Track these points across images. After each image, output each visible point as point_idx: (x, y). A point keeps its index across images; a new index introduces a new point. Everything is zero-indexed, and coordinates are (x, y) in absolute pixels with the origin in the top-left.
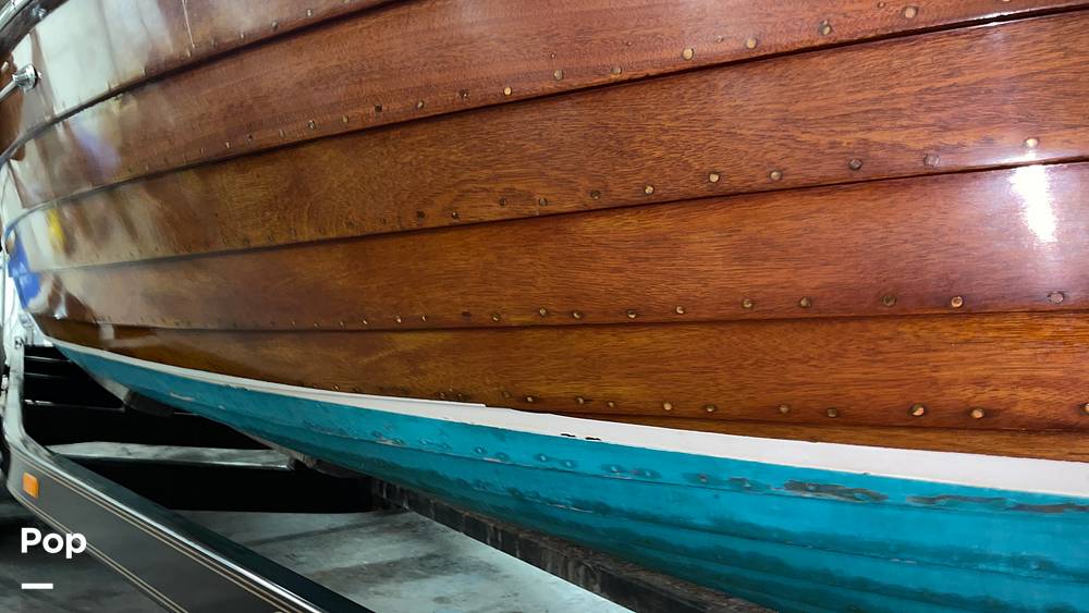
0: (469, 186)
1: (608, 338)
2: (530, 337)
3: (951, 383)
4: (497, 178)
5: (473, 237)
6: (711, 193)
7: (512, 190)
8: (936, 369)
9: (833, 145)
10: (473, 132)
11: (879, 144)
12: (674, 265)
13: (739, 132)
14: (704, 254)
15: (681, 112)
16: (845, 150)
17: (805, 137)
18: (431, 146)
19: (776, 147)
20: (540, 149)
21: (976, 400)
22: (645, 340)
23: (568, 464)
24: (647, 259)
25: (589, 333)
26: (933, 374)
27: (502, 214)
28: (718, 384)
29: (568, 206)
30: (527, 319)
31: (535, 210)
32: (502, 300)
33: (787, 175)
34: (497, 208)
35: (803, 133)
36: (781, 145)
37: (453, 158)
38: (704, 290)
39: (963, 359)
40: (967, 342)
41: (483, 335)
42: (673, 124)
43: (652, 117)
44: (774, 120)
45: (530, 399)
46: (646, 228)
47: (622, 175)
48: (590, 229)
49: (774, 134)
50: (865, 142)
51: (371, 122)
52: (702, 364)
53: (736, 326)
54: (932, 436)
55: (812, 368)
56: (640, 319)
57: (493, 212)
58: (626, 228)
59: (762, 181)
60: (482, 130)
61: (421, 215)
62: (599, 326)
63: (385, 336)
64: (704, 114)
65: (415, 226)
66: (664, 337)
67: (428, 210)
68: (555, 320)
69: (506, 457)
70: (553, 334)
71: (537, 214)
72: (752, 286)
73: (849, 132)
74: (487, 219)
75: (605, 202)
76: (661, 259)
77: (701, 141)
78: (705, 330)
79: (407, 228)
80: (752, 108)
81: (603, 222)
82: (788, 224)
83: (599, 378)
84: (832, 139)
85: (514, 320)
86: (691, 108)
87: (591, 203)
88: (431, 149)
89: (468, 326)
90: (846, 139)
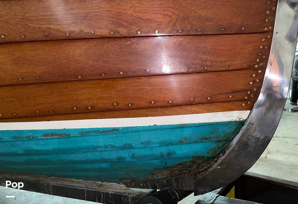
3: (82, 100)
6: (2, 42)
8: (78, 96)
9: (39, 28)
11: (53, 29)
13: (9, 21)
14: (4, 62)
16: (43, 30)
17: (31, 25)
19: (22, 27)
21: (89, 104)
26: (78, 98)
28: (16, 106)
33: (26, 37)
35: (30, 24)
38: (5, 74)
39: (84, 93)
44: (20, 19)
49: (21, 23)
50: (49, 28)
52: (9, 99)
53: (19, 86)
55: (44, 98)
59: (19, 38)
72: (21, 73)
73: (44, 24)
80: (13, 14)
82: (30, 53)
84: (39, 26)
90: (43, 26)
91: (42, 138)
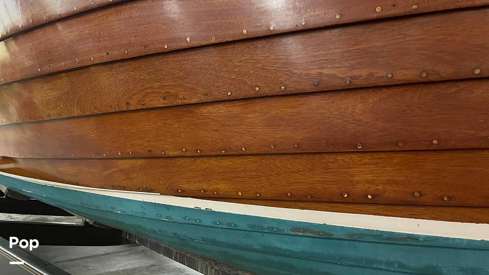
0: (149, 91)
1: (213, 162)
2: (180, 162)
3: (358, 182)
4: (163, 87)
5: (152, 114)
6: (256, 96)
7: (168, 92)
8: (352, 176)
9: (307, 75)
10: (151, 65)
11: (326, 74)
12: (241, 128)
13: (267, 68)
14: (254, 123)
15: (243, 59)
16: (312, 77)
17: (296, 71)
18: (132, 72)
19: (283, 76)
20: (181, 74)
21: (369, 190)
22: (230, 163)
23: (198, 221)
24: (229, 125)
25: (205, 159)
26: (352, 179)
27: (164, 104)
28: (261, 183)
29: (194, 101)
30: (177, 153)
31: (179, 102)
32: (165, 144)
33: (288, 88)
34: (162, 101)
35: (295, 69)
36: (286, 74)
37: (142, 77)
38: (254, 140)
39: (363, 171)
40: (365, 164)
41: (158, 160)
42: (239, 64)
43: (230, 60)
45: (180, 191)
46: (229, 111)
47: (218, 87)
48: (205, 111)
49: (282, 69)
50: (321, 74)
51: (104, 60)
52: (254, 174)
53: (268, 156)
54: (351, 206)
55: (301, 176)
56: (226, 153)
57: (161, 103)
58: (220, 111)
59: (277, 90)
60: (155, 64)
61: (128, 104)
62: (210, 156)
63: (114, 161)
64: (252, 60)
65: (125, 109)
66: (238, 162)
67: (131, 102)
68: (189, 154)
69: (171, 218)
70: (190, 160)
71: (180, 104)
72: (274, 138)
73: (314, 69)
74: (158, 106)
75: (210, 99)
76: (235, 125)
77: (252, 72)
78: (255, 158)
79: (122, 110)
80: (273, 57)
81: (209, 108)
82: (290, 110)
83: (210, 181)
84: (307, 72)
85: (171, 153)
86: (247, 57)
87: (204, 99)
88: (132, 73)
89: (151, 157)
90: (312, 72)
91: (290, 232)
